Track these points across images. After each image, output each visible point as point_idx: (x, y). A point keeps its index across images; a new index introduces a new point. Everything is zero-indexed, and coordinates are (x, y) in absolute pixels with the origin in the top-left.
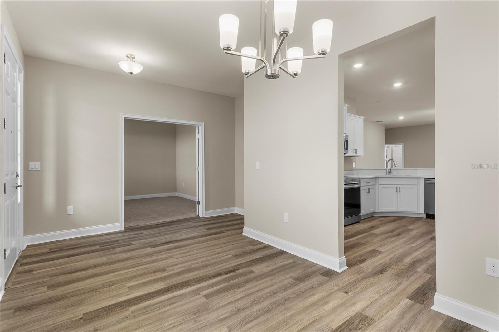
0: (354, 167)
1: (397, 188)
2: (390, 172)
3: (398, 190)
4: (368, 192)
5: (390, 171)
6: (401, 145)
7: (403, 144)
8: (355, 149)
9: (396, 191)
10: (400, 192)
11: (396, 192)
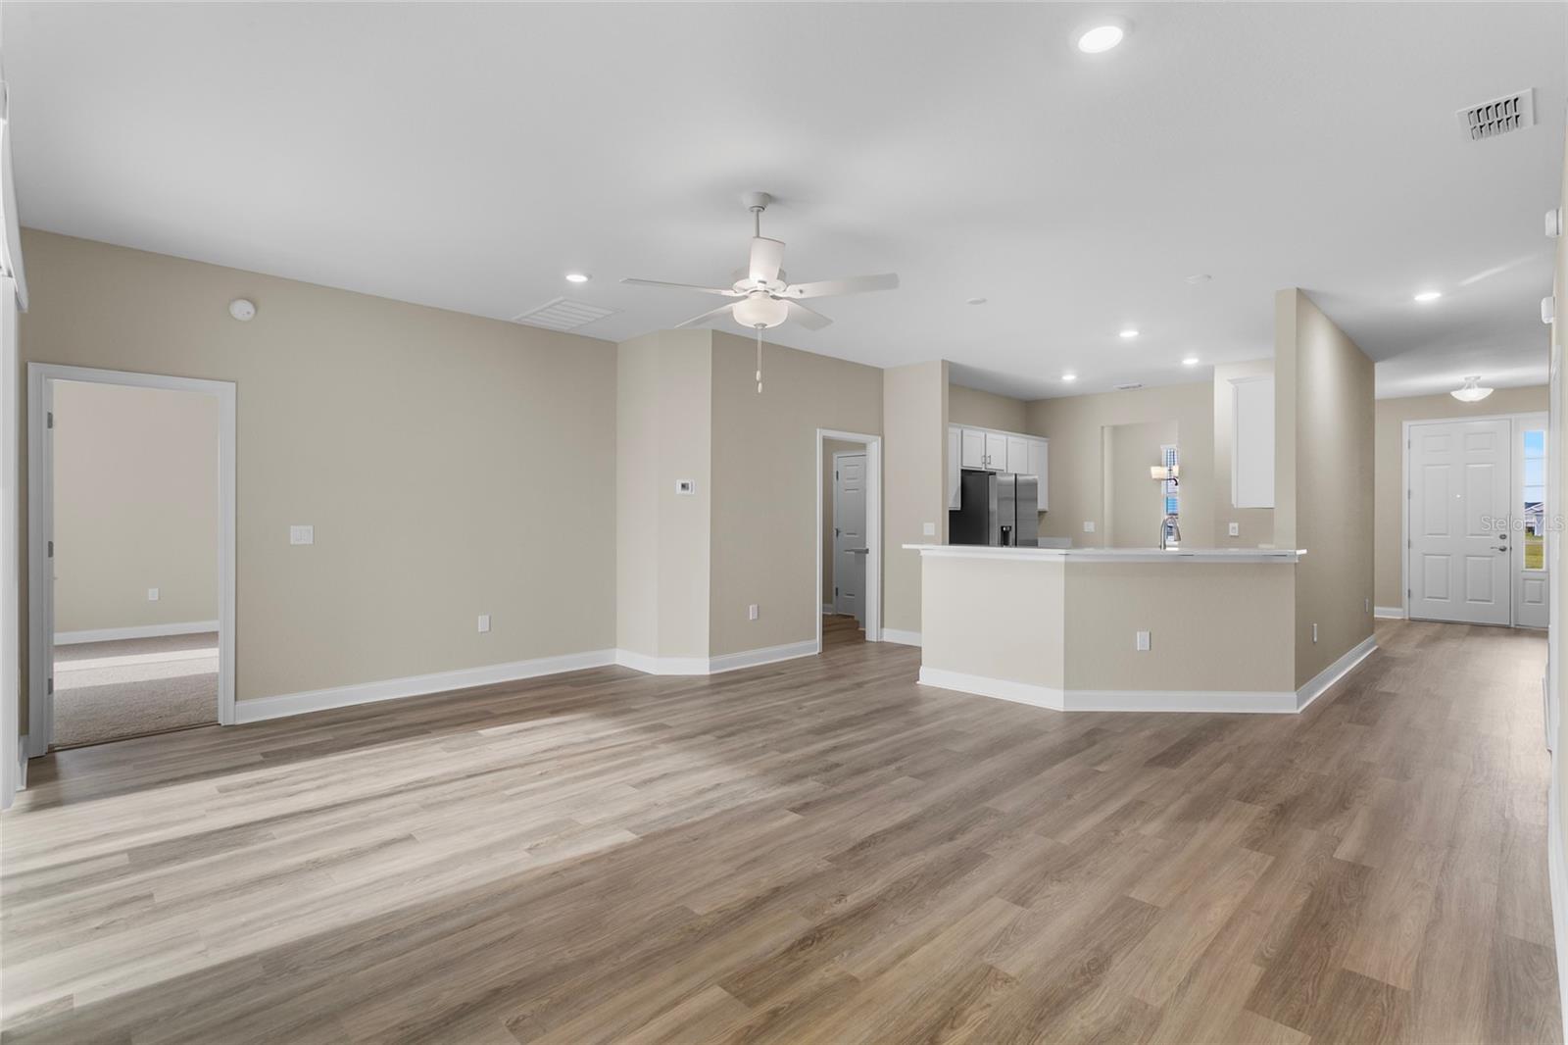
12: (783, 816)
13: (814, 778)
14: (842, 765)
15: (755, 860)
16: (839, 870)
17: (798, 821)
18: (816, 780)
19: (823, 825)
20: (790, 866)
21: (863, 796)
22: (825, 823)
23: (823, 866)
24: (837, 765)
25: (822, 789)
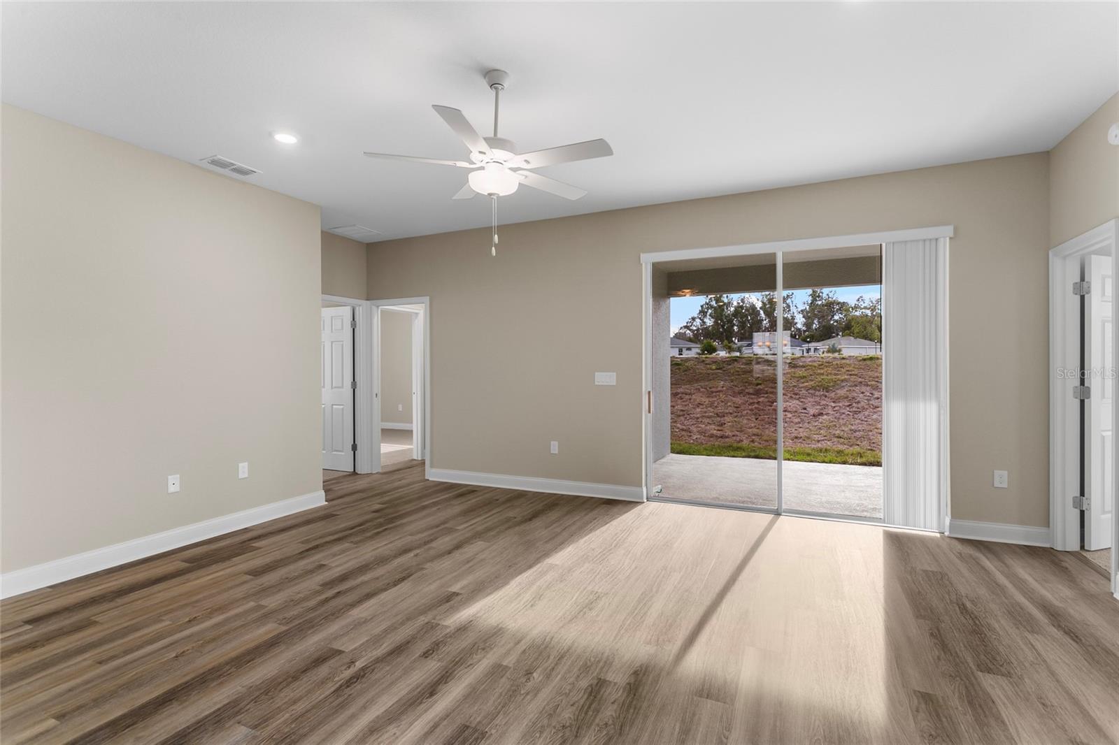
12: (462, 588)
13: (448, 630)
14: (420, 656)
15: (468, 562)
16: (418, 565)
17: (451, 586)
18: (447, 627)
19: (433, 587)
20: (446, 563)
21: (399, 617)
22: (429, 589)
23: (428, 565)
24: (426, 655)
25: (438, 618)
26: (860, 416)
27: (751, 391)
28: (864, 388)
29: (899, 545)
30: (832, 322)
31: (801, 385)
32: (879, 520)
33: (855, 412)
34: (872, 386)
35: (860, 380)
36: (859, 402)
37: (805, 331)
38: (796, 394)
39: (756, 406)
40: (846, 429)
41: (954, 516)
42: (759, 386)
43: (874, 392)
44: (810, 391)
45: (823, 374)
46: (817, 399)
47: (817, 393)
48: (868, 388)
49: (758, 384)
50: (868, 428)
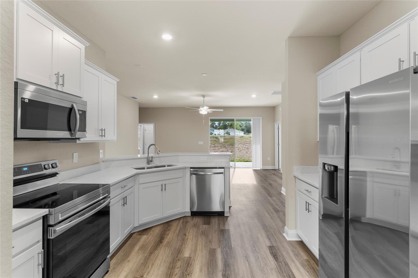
0: (101, 157)
1: (162, 185)
2: (151, 161)
3: (163, 188)
4: (124, 203)
5: (151, 159)
6: (153, 125)
7: (154, 123)
8: (102, 130)
9: (161, 189)
10: (165, 189)
11: (161, 191)
26: (241, 152)
27: (213, 146)
28: (241, 145)
29: (255, 171)
30: (226, 123)
31: (226, 144)
32: (251, 168)
33: (240, 151)
34: (243, 144)
35: (240, 143)
36: (240, 149)
37: (218, 126)
38: (225, 147)
39: (215, 150)
40: (239, 155)
41: (262, 166)
42: (215, 145)
43: (244, 146)
44: (228, 146)
45: (231, 141)
46: (230, 148)
47: (230, 146)
48: (242, 145)
49: (214, 144)
50: (243, 155)
